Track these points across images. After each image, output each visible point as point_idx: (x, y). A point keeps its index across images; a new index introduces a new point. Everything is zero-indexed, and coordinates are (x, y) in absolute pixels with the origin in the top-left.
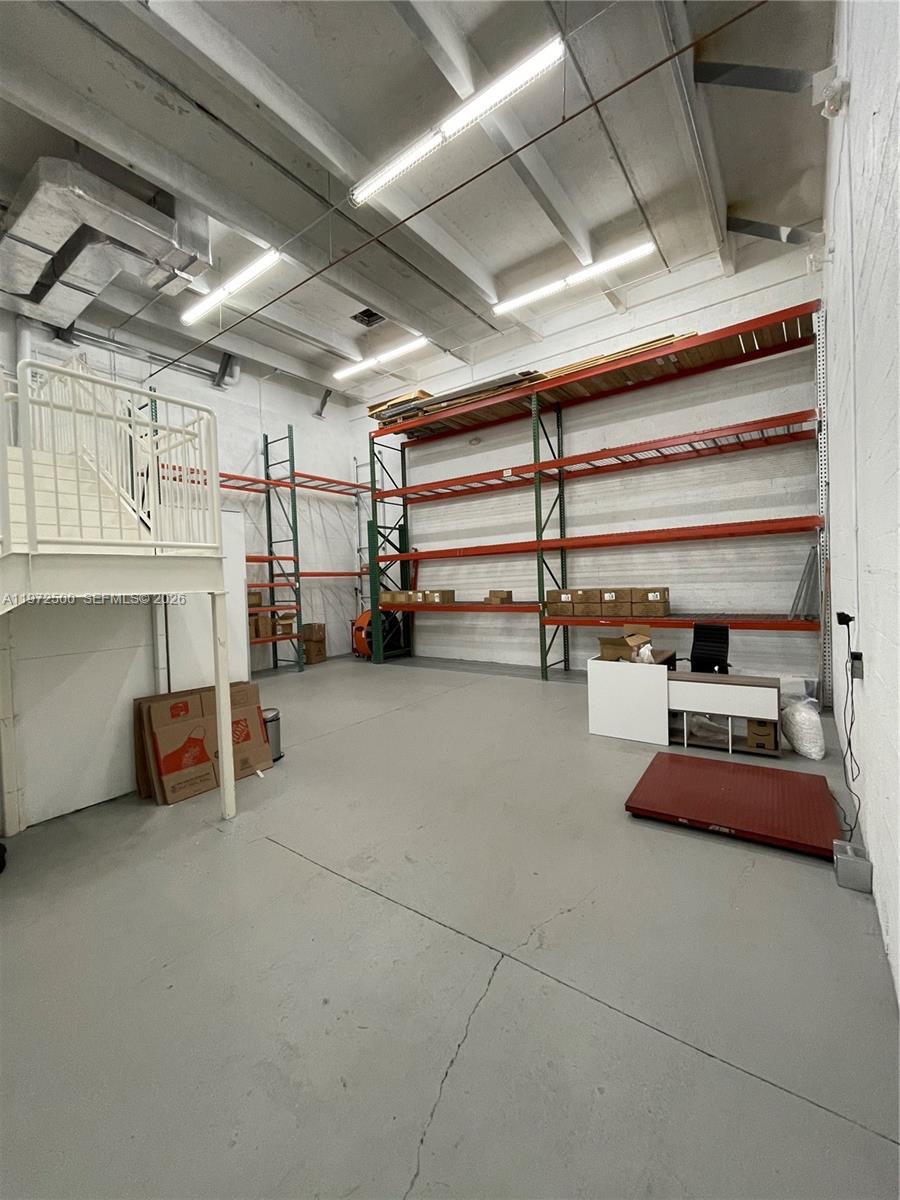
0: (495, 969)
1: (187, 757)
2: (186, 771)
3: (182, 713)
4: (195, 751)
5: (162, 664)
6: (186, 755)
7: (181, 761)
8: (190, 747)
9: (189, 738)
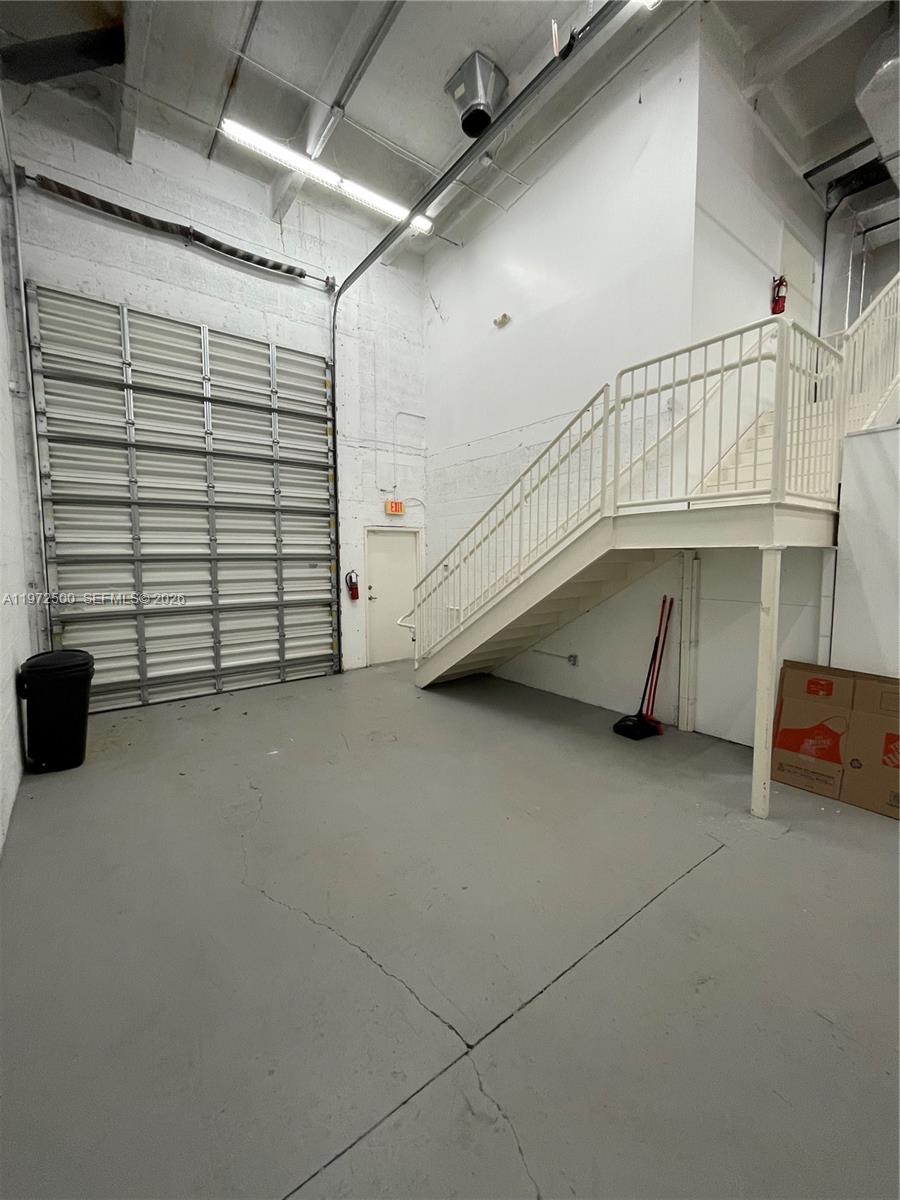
0: (451, 1027)
1: (809, 744)
2: (802, 757)
3: (821, 693)
4: (827, 743)
5: (824, 629)
6: (811, 741)
7: (803, 743)
8: (818, 734)
9: (821, 724)
